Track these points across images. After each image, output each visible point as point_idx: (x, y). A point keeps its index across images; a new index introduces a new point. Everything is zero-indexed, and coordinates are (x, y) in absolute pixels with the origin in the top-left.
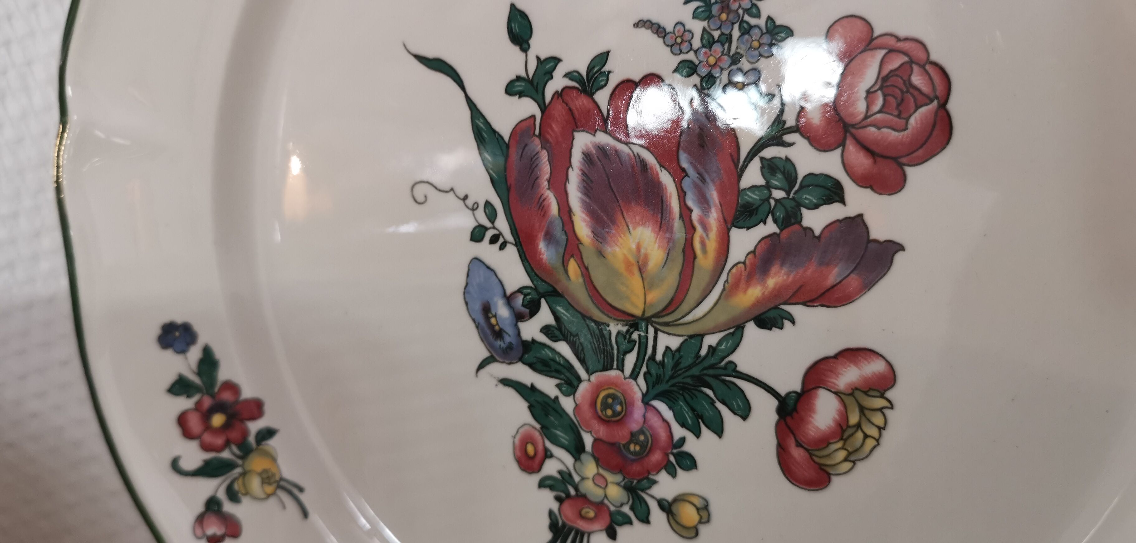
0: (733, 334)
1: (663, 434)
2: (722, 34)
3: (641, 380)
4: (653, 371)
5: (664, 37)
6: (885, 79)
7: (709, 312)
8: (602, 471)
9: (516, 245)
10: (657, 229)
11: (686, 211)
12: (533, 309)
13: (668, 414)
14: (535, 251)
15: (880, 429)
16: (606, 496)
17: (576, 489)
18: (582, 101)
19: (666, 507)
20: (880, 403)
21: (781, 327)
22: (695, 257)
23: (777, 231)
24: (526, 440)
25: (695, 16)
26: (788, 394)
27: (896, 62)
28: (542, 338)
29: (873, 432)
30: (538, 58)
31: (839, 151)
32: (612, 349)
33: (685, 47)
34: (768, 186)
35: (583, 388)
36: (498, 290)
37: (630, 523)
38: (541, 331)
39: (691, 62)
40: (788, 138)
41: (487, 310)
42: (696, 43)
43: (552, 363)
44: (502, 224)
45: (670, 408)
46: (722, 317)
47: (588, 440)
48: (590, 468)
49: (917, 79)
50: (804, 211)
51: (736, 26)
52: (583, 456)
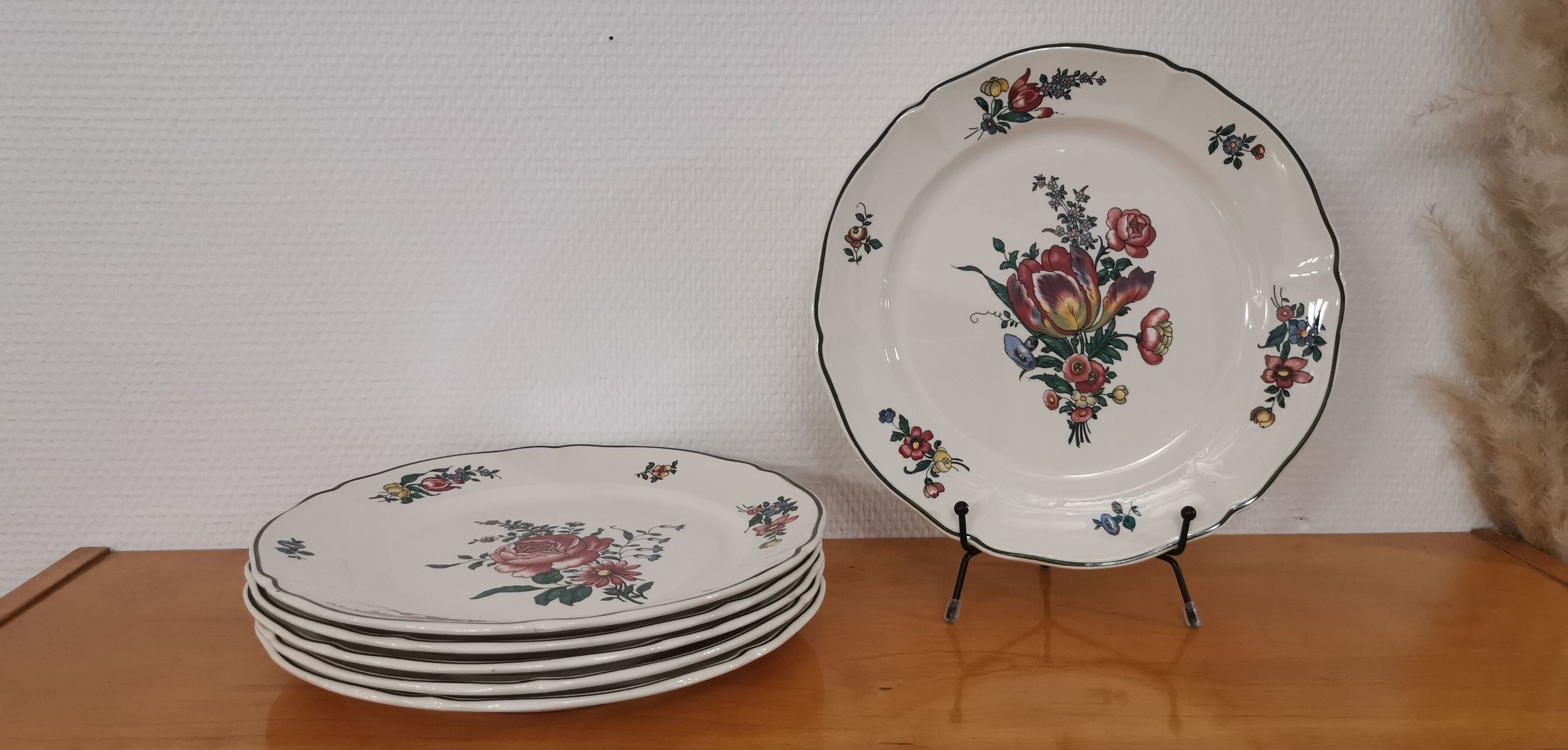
0: (1112, 322)
1: (1100, 369)
2: (1074, 225)
3: (1085, 353)
4: (1088, 348)
5: (1054, 232)
6: (1131, 223)
7: (1101, 318)
8: (1083, 395)
9: (1021, 323)
10: (1073, 297)
11: (1081, 287)
12: (1035, 344)
13: (1100, 361)
14: (1029, 321)
15: (1171, 333)
16: (1088, 403)
17: (1075, 406)
18: (1032, 262)
19: (1111, 396)
20: (1168, 324)
21: (1127, 313)
22: (1090, 301)
23: (1114, 282)
24: (1049, 396)
25: (1063, 223)
26: (1138, 334)
27: (1132, 217)
28: (1043, 354)
29: (1170, 334)
30: (1009, 253)
31: (1124, 249)
32: (1071, 346)
33: (1062, 233)
34: (1106, 269)
35: (1065, 365)
36: (1019, 343)
37: (1100, 409)
38: (1041, 351)
39: (1066, 237)
40: (1107, 251)
41: (1017, 352)
42: (1066, 231)
43: (1050, 362)
44: (1013, 317)
45: (1100, 358)
46: (1106, 318)
47: (1073, 385)
48: (1078, 395)
49: (1140, 220)
50: (1120, 272)
51: (1078, 222)
52: (1073, 392)
